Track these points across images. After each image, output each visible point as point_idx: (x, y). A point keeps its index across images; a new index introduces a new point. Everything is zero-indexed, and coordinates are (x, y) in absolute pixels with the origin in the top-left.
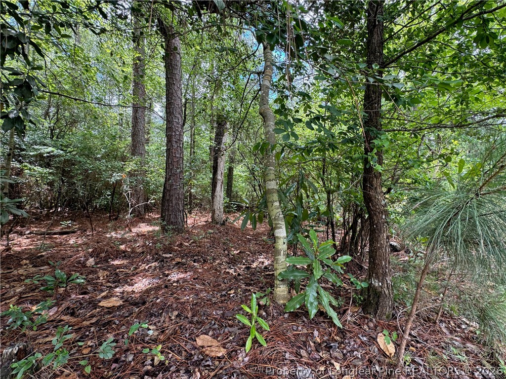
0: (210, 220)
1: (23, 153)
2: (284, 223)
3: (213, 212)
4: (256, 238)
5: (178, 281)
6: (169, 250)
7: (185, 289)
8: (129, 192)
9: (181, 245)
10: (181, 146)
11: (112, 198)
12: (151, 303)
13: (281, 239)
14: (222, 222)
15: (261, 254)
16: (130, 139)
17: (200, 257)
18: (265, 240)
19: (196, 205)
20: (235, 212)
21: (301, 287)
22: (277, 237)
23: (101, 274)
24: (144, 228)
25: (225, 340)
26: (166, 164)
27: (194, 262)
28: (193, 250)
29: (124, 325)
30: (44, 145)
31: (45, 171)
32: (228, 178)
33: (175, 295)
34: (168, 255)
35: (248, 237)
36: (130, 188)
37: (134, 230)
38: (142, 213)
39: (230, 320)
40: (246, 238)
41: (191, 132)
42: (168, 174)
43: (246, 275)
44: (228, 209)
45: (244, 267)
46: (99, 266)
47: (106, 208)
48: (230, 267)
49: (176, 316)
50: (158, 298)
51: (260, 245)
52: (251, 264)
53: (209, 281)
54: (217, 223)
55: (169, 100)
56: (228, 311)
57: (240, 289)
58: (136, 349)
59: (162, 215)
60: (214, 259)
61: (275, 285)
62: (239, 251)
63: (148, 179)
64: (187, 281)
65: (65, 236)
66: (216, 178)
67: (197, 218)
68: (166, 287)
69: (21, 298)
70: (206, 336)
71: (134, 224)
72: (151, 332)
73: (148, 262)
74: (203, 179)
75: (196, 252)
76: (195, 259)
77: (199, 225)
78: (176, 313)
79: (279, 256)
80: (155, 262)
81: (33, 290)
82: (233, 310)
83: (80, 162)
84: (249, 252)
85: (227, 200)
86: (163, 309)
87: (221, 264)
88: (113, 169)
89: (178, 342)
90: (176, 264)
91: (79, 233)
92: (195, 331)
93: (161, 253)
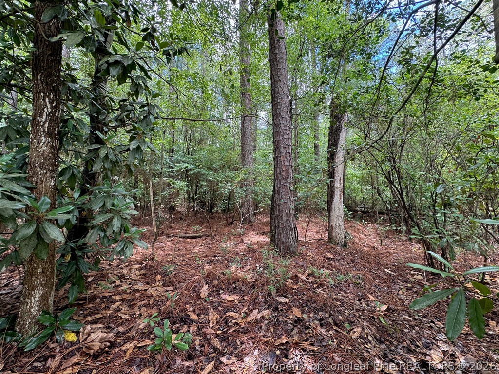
3: (331, 228)
4: (402, 276)
8: (241, 201)
9: (296, 276)
10: (290, 151)
11: (228, 203)
16: (240, 148)
17: (327, 315)
23: (213, 316)
24: (255, 237)
30: (183, 162)
34: (283, 300)
35: (386, 270)
37: (246, 240)
38: (252, 220)
42: (277, 186)
51: (416, 292)
54: (336, 242)
55: (275, 101)
66: (334, 187)
73: (260, 307)
76: (321, 319)
77: (313, 243)
80: (268, 308)
88: (228, 179)
90: (296, 321)
91: (203, 238)
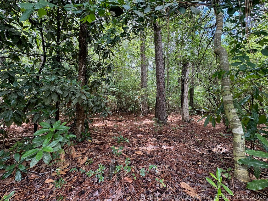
0: (181, 119)
1: (108, 91)
2: (241, 124)
3: (183, 114)
4: (213, 133)
5: (167, 150)
6: (160, 133)
7: (171, 154)
8: (141, 104)
9: (166, 131)
10: (164, 80)
11: (135, 107)
12: (155, 158)
13: (239, 136)
14: (188, 121)
15: (219, 143)
16: (140, 80)
17: (177, 139)
18: (221, 135)
19: (172, 111)
20: (196, 115)
21: (260, 174)
22: (235, 134)
23: (134, 139)
24: (148, 121)
25: (198, 190)
26: (157, 90)
27: (174, 141)
28: (173, 135)
29: (145, 164)
30: (113, 87)
31: (114, 97)
32: (190, 95)
33: (166, 157)
34: (161, 136)
35: (207, 131)
36: (142, 102)
37: (144, 122)
38: (147, 114)
39: (200, 180)
40: (206, 131)
41: (168, 72)
42: (158, 95)
43: (209, 155)
44: (191, 113)
45: (206, 149)
46: (133, 136)
47: (132, 112)
48: (196, 148)
49: (168, 167)
50: (158, 156)
51: (217, 137)
52: (211, 149)
53: (184, 154)
54: (185, 121)
55: (157, 59)
56: (198, 174)
57: (205, 163)
58: (152, 177)
59: (155, 115)
60: (186, 141)
61: (236, 167)
62: (201, 139)
63: (149, 98)
64: (171, 151)
65: (120, 122)
66: (184, 96)
67: (173, 118)
68: (161, 151)
69: (111, 143)
70: (186, 184)
71: (143, 119)
72: (157, 171)
73: (151, 137)
74: (175, 96)
75: (175, 136)
76: (174, 140)
77: (175, 122)
78: (168, 166)
79: (237, 147)
80: (155, 138)
81: (114, 141)
82: (202, 174)
83: (124, 93)
84: (209, 141)
85: (191, 108)
86: (161, 162)
87: (190, 145)
88: (135, 95)
89: (171, 181)
90: (165, 141)
91: (124, 121)
92: (179, 179)
93: (157, 134)
